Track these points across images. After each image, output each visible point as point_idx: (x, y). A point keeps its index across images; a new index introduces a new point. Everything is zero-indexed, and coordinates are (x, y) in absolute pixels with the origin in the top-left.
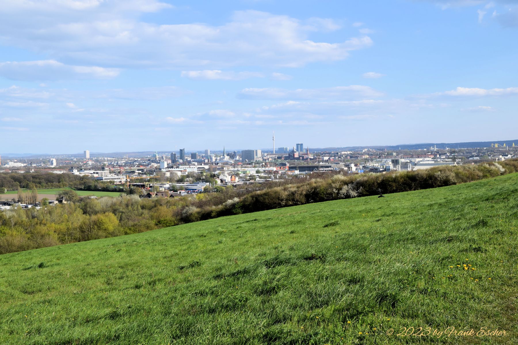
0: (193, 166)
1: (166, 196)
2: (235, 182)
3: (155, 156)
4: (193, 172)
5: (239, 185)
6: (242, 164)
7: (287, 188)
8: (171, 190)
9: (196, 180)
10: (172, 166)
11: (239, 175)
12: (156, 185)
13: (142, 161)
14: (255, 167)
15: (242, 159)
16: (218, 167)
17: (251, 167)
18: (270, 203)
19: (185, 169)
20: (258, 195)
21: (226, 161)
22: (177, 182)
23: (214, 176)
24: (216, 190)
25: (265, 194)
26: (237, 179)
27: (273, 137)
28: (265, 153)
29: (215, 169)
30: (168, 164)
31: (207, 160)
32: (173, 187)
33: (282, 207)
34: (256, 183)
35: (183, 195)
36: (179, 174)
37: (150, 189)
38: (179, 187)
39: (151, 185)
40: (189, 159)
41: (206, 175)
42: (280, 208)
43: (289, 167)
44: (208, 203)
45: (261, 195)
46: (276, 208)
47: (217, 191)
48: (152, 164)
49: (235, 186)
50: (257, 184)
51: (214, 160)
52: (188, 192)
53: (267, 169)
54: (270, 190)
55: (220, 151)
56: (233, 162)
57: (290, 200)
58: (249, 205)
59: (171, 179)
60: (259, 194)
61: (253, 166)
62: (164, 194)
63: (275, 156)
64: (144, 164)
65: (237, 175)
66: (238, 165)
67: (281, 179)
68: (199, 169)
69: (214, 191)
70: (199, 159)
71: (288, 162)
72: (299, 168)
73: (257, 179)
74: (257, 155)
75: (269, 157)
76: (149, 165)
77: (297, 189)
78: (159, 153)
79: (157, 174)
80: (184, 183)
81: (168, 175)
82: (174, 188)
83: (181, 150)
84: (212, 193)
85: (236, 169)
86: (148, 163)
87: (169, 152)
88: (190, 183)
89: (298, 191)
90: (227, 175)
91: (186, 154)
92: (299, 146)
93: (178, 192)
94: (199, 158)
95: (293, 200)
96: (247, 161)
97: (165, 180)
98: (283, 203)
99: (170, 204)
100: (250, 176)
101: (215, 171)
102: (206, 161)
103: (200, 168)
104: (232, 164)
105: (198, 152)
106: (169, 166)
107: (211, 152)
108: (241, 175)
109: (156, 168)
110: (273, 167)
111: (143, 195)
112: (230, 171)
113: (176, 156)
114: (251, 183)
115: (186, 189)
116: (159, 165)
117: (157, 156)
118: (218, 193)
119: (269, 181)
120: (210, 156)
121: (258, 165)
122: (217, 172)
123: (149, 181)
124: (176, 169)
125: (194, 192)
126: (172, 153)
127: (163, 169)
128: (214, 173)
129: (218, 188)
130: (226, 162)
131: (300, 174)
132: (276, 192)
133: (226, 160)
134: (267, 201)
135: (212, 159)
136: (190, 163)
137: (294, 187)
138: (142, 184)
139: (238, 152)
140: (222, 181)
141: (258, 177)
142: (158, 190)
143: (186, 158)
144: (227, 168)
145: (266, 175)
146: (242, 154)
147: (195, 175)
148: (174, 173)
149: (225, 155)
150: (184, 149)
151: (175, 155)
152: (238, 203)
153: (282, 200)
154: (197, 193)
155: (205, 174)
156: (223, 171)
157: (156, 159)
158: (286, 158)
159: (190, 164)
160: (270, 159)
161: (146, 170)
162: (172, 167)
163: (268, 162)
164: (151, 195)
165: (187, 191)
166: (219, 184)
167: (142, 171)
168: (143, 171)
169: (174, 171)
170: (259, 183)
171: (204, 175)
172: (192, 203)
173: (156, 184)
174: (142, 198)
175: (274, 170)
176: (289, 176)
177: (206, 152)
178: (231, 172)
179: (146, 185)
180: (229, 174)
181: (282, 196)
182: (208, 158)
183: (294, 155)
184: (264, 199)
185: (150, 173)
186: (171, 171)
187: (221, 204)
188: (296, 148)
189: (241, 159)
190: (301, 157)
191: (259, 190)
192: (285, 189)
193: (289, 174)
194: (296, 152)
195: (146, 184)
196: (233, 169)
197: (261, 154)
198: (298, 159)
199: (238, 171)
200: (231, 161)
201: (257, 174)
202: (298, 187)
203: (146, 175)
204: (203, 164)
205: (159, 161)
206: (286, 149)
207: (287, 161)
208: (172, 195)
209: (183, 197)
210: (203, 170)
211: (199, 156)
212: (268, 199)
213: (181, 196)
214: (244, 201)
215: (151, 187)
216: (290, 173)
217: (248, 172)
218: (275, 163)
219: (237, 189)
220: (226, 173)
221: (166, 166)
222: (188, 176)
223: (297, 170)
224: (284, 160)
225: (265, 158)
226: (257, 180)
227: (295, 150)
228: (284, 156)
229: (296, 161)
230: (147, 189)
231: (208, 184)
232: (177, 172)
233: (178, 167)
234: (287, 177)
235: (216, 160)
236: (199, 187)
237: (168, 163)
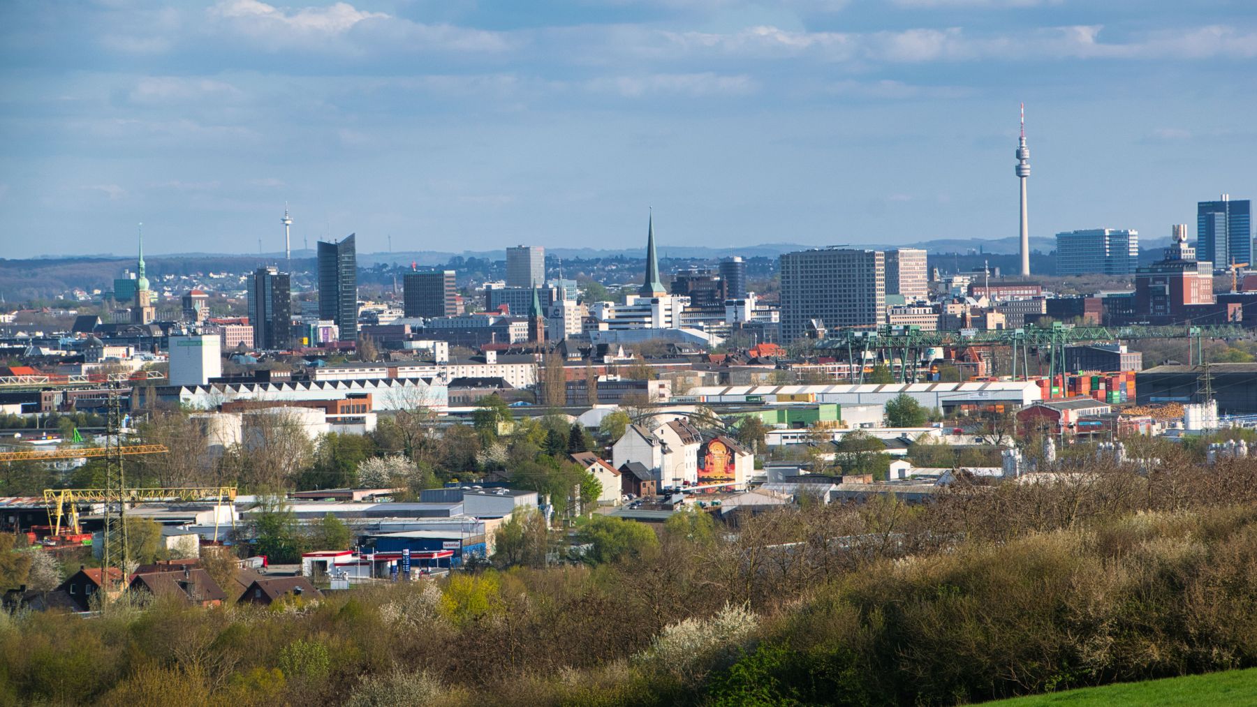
0: (418, 372)
1: (214, 592)
2: (731, 492)
3: (129, 292)
4: (420, 411)
5: (755, 511)
6: (781, 355)
7: (1129, 539)
8: (250, 551)
9: (437, 473)
10: (262, 367)
11: (761, 438)
12: (140, 512)
13: (30, 330)
14: (877, 377)
15: (785, 319)
16: (602, 379)
17: (848, 380)
18: (999, 652)
19: (356, 389)
20: (909, 590)
21: (662, 332)
22: (300, 487)
23: (576, 440)
24: (585, 548)
25: (957, 582)
26: (745, 466)
27: (1019, 155)
28: (955, 273)
29: (580, 391)
30: (226, 355)
31: (525, 325)
32: (268, 523)
33: (1084, 681)
34: (886, 495)
35: (343, 585)
36: (315, 425)
37: (86, 541)
38: (315, 527)
39: (99, 510)
40: (389, 316)
41: (516, 436)
42: (1072, 686)
43: (1139, 379)
44: (526, 648)
45: (925, 591)
46: (1041, 690)
47: (595, 557)
48: (108, 352)
49: (731, 520)
50: (894, 501)
51: (573, 324)
52: (379, 564)
53: (971, 389)
54: (990, 551)
55: (620, 260)
56: (715, 341)
57: (1145, 631)
58: (838, 662)
59: (248, 465)
60: (913, 577)
61: (867, 368)
62: (192, 577)
63: (1029, 293)
64: (46, 351)
65: (750, 435)
66: (754, 361)
67: (1079, 466)
68: (460, 392)
69: (575, 559)
70: (465, 317)
71: (1134, 345)
72: (1214, 384)
73: (895, 468)
74: (892, 286)
75: (984, 303)
76: (81, 360)
77: (1203, 550)
78: (158, 269)
79: (143, 428)
80: (348, 498)
81: (229, 431)
82: (273, 530)
83: (328, 250)
84: (559, 572)
85: (738, 392)
86: (76, 346)
87: (232, 265)
88: (397, 498)
89: (1210, 560)
90: (671, 438)
91: (367, 278)
92: (1220, 218)
93: (307, 562)
94: (461, 310)
95: (1174, 629)
96: (821, 330)
97: (204, 470)
98: (1097, 653)
99: (239, 655)
100: (839, 447)
101: (580, 404)
102: (518, 330)
103: (473, 382)
104: (705, 358)
105: (456, 263)
106: (234, 371)
107: (550, 261)
108: (772, 440)
109: (136, 380)
110: (1020, 376)
111: (30, 587)
112: (692, 409)
113: (294, 293)
114: (850, 499)
115: (363, 540)
116: (158, 359)
117: (148, 296)
118: (601, 568)
119: (983, 481)
120: (546, 294)
121: (898, 362)
122: (598, 414)
123: (80, 480)
124: (286, 393)
125: (426, 563)
126: (262, 273)
127: (192, 389)
128: (571, 419)
129: (602, 533)
130: (666, 340)
131: (1224, 434)
132: (1040, 570)
133: (662, 325)
134: (970, 633)
135: (556, 315)
136: (398, 346)
137: (1178, 532)
138: (25, 502)
139: (757, 264)
140: (631, 478)
141: (903, 451)
142: (151, 549)
143: (369, 306)
144: (668, 384)
145: (964, 441)
146: (785, 277)
147: (432, 434)
148: (273, 420)
149: (658, 288)
150: (350, 243)
151: (282, 282)
152: (753, 643)
153: (1087, 629)
154: (444, 573)
155: (504, 428)
156: (643, 402)
157: (138, 313)
158: (1117, 313)
159: (395, 355)
160: (995, 319)
161: (57, 399)
162: (262, 378)
163: (978, 345)
164: (95, 587)
165: (371, 557)
166: (609, 504)
167: (25, 409)
168: (38, 408)
169: (278, 403)
170: (913, 499)
171: (501, 439)
172: (410, 643)
173: (133, 503)
174: (27, 612)
175: (1028, 402)
176: (1141, 445)
177: (517, 260)
178: (701, 418)
179: (60, 513)
180: (686, 431)
181: (1088, 594)
182: (532, 310)
183: (1178, 285)
184: (952, 618)
185: (92, 423)
186: (255, 403)
187: (626, 654)
188: (1195, 237)
189: (775, 317)
190: (1235, 299)
191: (915, 550)
192: (1108, 548)
193: (1143, 430)
194: (1192, 266)
195: (60, 500)
196: (714, 392)
197: (923, 276)
198: (1210, 316)
199: (755, 403)
200: (703, 335)
201: (895, 433)
202: (1211, 534)
203: (60, 434)
204: (491, 356)
205: (159, 333)
206: (1120, 238)
207: (1128, 331)
208: (255, 585)
209: (338, 603)
210: (490, 401)
211: (464, 291)
212: (980, 619)
213: (328, 593)
214: (801, 632)
215: (93, 526)
216: (1147, 424)
217: (826, 415)
218: (1033, 351)
219: (745, 543)
220: (664, 419)
221: (212, 366)
222: (378, 444)
223: (1199, 400)
224: (1105, 323)
225: (956, 309)
226: (894, 475)
227: (1187, 252)
228: (1104, 294)
229: (1194, 330)
230: (63, 540)
231: (531, 499)
232: (294, 410)
233: (306, 379)
234: (1123, 456)
235: (591, 322)
236: (464, 528)
237: (232, 343)
